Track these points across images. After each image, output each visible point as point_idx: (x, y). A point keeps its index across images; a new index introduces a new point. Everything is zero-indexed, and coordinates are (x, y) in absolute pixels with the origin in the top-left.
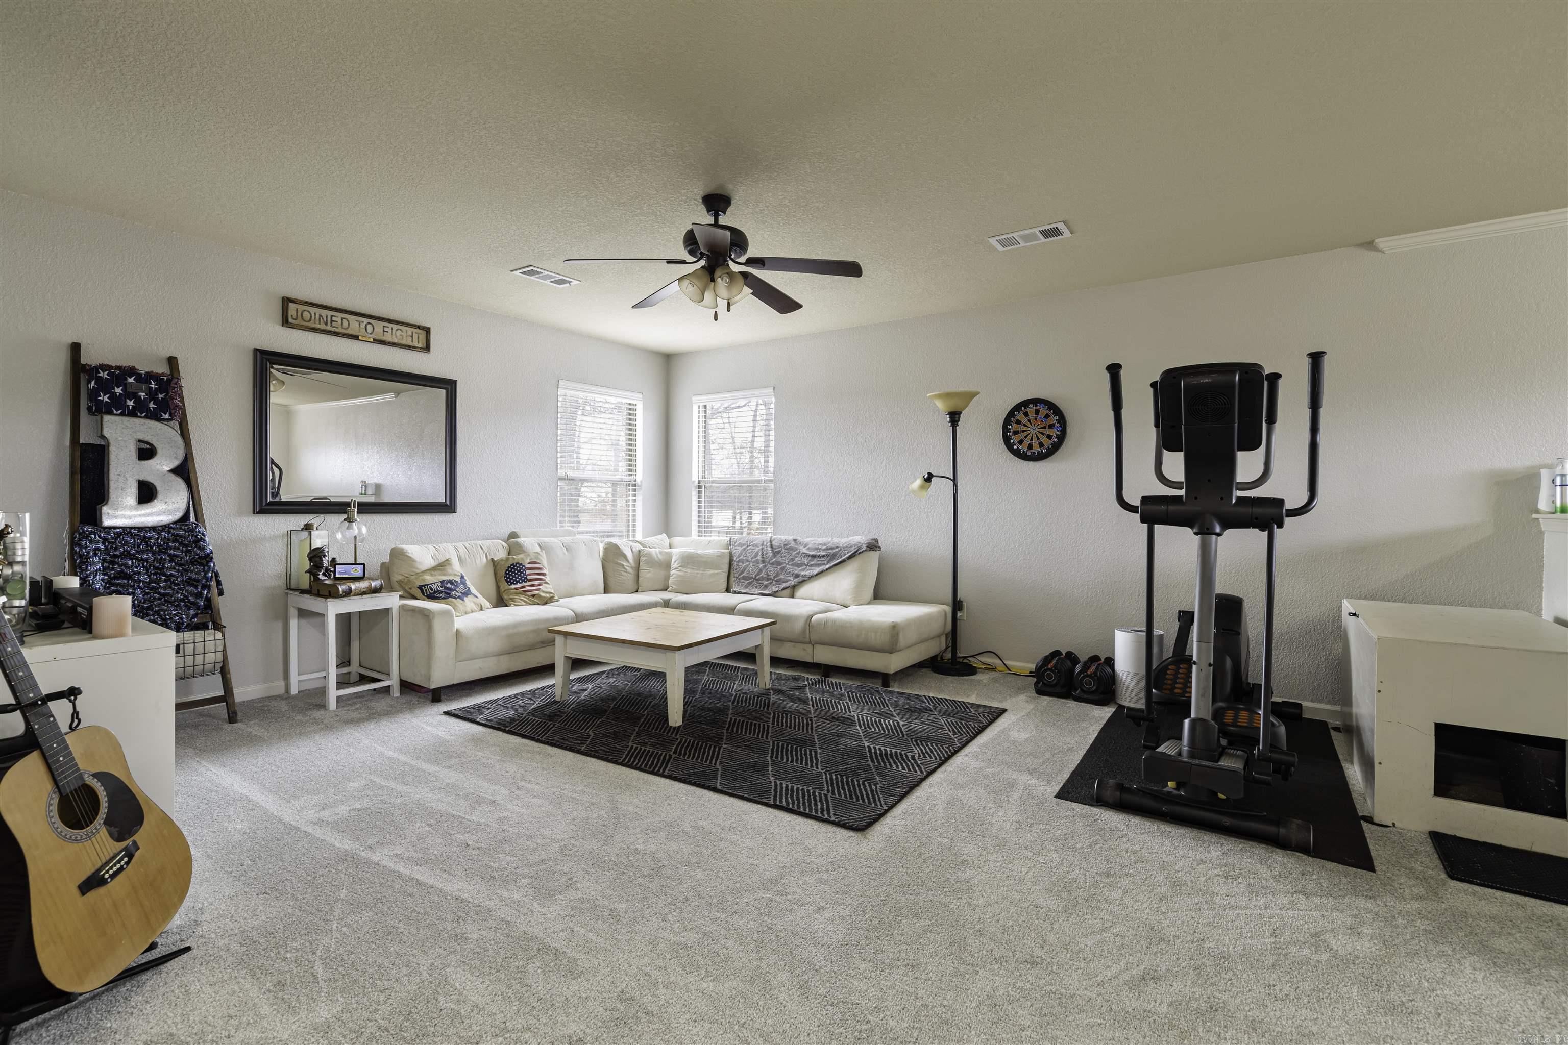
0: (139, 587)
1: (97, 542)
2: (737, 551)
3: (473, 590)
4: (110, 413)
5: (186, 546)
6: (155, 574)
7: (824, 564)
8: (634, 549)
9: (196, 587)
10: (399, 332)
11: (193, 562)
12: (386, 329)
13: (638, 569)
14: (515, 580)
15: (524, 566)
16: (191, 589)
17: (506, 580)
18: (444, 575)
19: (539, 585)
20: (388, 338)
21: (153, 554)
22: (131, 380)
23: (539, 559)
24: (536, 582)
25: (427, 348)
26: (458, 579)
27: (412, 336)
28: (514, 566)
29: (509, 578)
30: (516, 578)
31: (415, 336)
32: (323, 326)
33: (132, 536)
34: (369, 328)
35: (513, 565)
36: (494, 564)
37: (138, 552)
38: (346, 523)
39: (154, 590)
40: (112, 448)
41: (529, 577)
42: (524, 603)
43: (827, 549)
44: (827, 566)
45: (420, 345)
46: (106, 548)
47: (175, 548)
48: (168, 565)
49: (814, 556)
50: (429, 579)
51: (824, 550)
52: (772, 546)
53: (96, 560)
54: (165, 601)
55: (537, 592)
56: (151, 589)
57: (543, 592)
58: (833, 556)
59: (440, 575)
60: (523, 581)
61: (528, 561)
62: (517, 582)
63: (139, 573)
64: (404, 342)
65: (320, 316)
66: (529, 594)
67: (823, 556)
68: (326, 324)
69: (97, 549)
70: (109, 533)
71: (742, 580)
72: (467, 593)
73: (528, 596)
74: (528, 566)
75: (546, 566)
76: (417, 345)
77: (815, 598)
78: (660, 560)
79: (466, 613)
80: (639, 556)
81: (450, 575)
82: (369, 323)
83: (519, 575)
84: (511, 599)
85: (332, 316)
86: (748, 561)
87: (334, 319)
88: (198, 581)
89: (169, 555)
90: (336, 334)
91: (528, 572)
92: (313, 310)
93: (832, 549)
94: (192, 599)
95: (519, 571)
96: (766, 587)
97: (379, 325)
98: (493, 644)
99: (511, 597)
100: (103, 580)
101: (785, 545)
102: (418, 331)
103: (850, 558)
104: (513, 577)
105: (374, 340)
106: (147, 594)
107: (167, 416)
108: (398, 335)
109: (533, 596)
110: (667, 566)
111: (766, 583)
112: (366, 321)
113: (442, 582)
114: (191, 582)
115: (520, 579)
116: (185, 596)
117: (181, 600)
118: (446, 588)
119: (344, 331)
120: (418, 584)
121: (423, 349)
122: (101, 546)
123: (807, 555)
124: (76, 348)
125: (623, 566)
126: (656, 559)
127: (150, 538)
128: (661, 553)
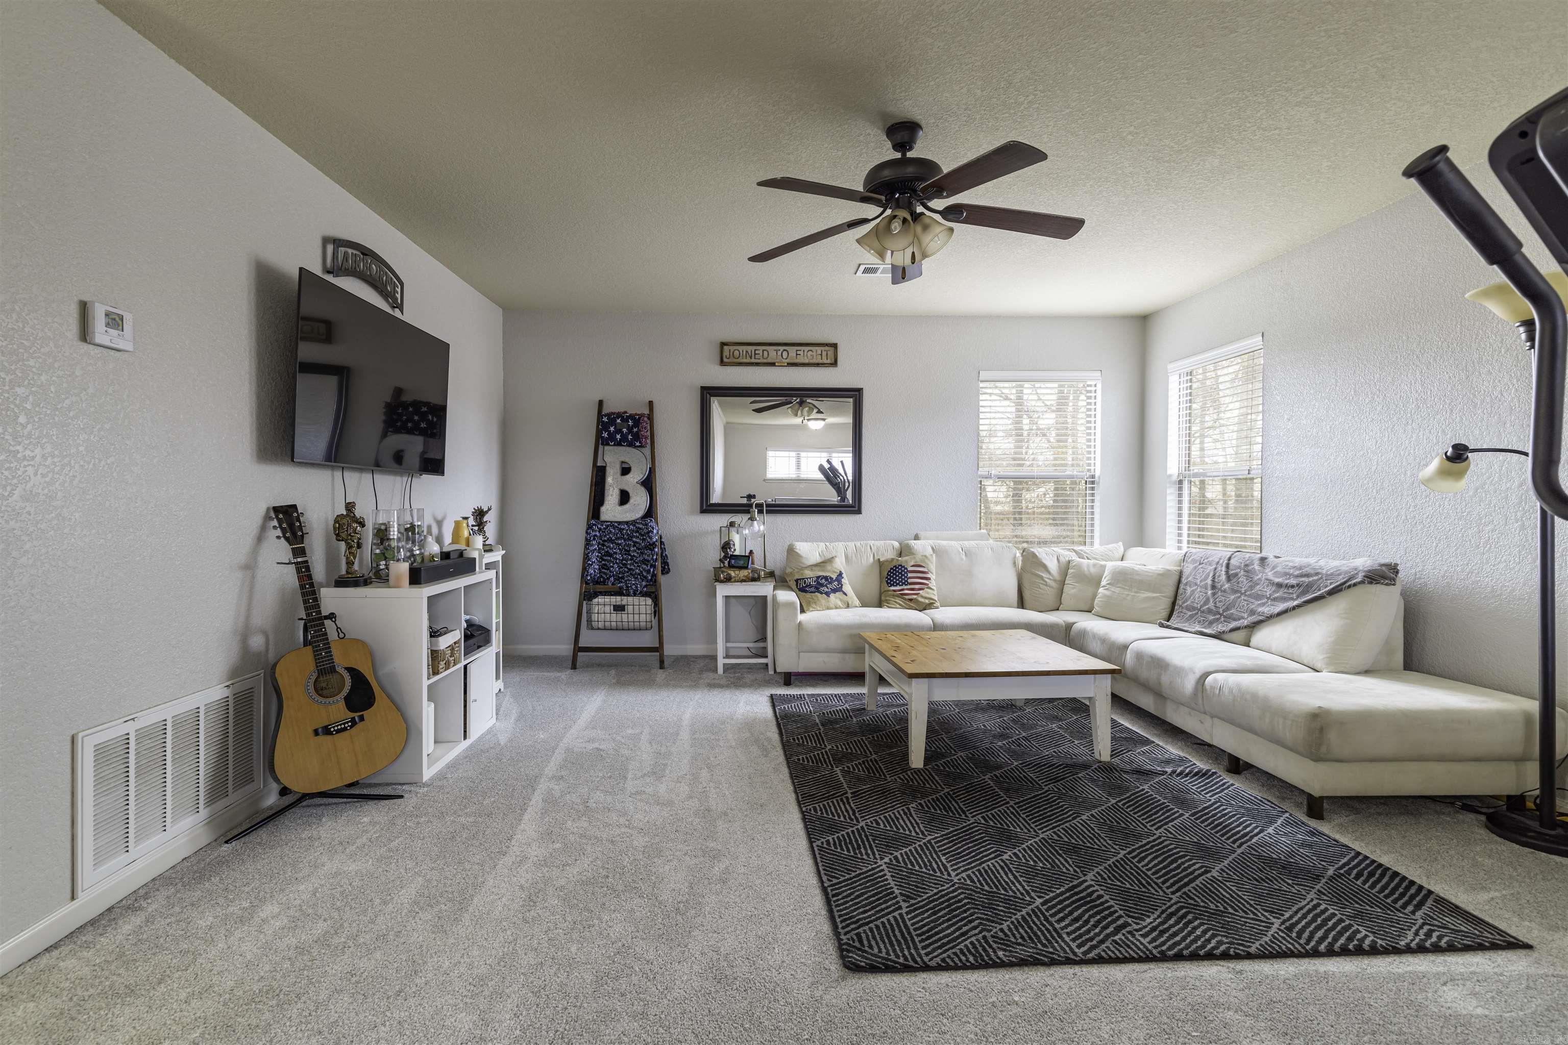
0: (616, 563)
1: (596, 531)
2: (1188, 569)
3: (847, 588)
4: (608, 444)
5: (642, 535)
6: (626, 554)
7: (1292, 599)
8: (1062, 559)
9: (647, 565)
10: (810, 353)
11: (646, 547)
12: (798, 352)
13: (1063, 583)
14: (896, 582)
15: (906, 569)
16: (644, 566)
17: (887, 581)
18: (823, 571)
19: (920, 589)
20: (800, 360)
21: (625, 541)
22: (619, 421)
23: (925, 562)
24: (917, 587)
25: (835, 364)
26: (834, 576)
27: (821, 355)
28: (896, 568)
29: (890, 579)
30: (897, 580)
31: (824, 354)
32: (748, 360)
33: (614, 527)
34: (785, 354)
35: (895, 566)
36: (880, 564)
37: (616, 539)
38: (750, 521)
39: (625, 565)
40: (608, 468)
41: (910, 581)
42: (898, 606)
43: (1302, 576)
44: (1296, 603)
45: (829, 361)
46: (601, 536)
47: (637, 537)
48: (632, 549)
49: (1279, 585)
50: (808, 573)
51: (1297, 576)
52: (1228, 566)
53: (594, 542)
54: (631, 574)
55: (915, 597)
56: (623, 564)
57: (922, 597)
58: (1308, 588)
59: (819, 571)
60: (903, 584)
61: (912, 563)
62: (898, 584)
63: (616, 553)
64: (814, 361)
65: (747, 352)
66: (907, 597)
67: (1293, 587)
68: (751, 358)
69: (596, 535)
70: (602, 525)
71: (1184, 611)
72: (839, 589)
73: (905, 599)
74: (910, 569)
75: (934, 571)
76: (825, 361)
77: (1273, 650)
78: (1091, 574)
79: (828, 608)
80: (1065, 568)
81: (829, 571)
82: (784, 350)
83: (900, 578)
84: (886, 600)
85: (755, 350)
86: (1196, 584)
87: (757, 352)
88: (648, 561)
89: (633, 542)
90: (757, 364)
91: (910, 575)
92: (741, 348)
93: (1307, 575)
94: (645, 574)
95: (900, 573)
96: (1211, 623)
97: (792, 350)
98: (834, 641)
99: (888, 598)
100: (598, 556)
101: (1246, 565)
102: (827, 348)
103: (1332, 592)
104: (894, 578)
105: (788, 364)
106: (622, 568)
107: (638, 444)
108: (809, 355)
109: (911, 600)
110: (1096, 581)
111: (1211, 618)
112: (782, 348)
113: (818, 577)
114: (645, 562)
115: (900, 582)
116: (641, 572)
117: (639, 574)
118: (819, 583)
119: (765, 361)
120: (797, 577)
121: (831, 364)
122: (597, 534)
123: (1271, 583)
124: (601, 403)
125: (1042, 578)
126: (1086, 573)
127: (623, 529)
128: (1094, 565)
